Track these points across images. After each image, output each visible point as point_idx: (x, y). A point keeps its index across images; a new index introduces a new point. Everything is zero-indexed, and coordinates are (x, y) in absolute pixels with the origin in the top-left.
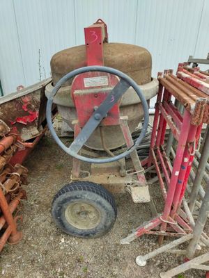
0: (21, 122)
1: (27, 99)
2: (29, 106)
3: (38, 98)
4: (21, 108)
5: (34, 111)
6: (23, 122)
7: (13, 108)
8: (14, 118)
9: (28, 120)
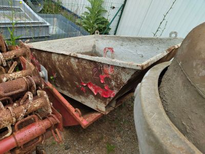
0: (91, 88)
1: (109, 71)
2: (108, 80)
3: (125, 78)
4: (98, 75)
5: (112, 89)
6: (93, 90)
7: (89, 69)
8: (86, 80)
9: (100, 92)
